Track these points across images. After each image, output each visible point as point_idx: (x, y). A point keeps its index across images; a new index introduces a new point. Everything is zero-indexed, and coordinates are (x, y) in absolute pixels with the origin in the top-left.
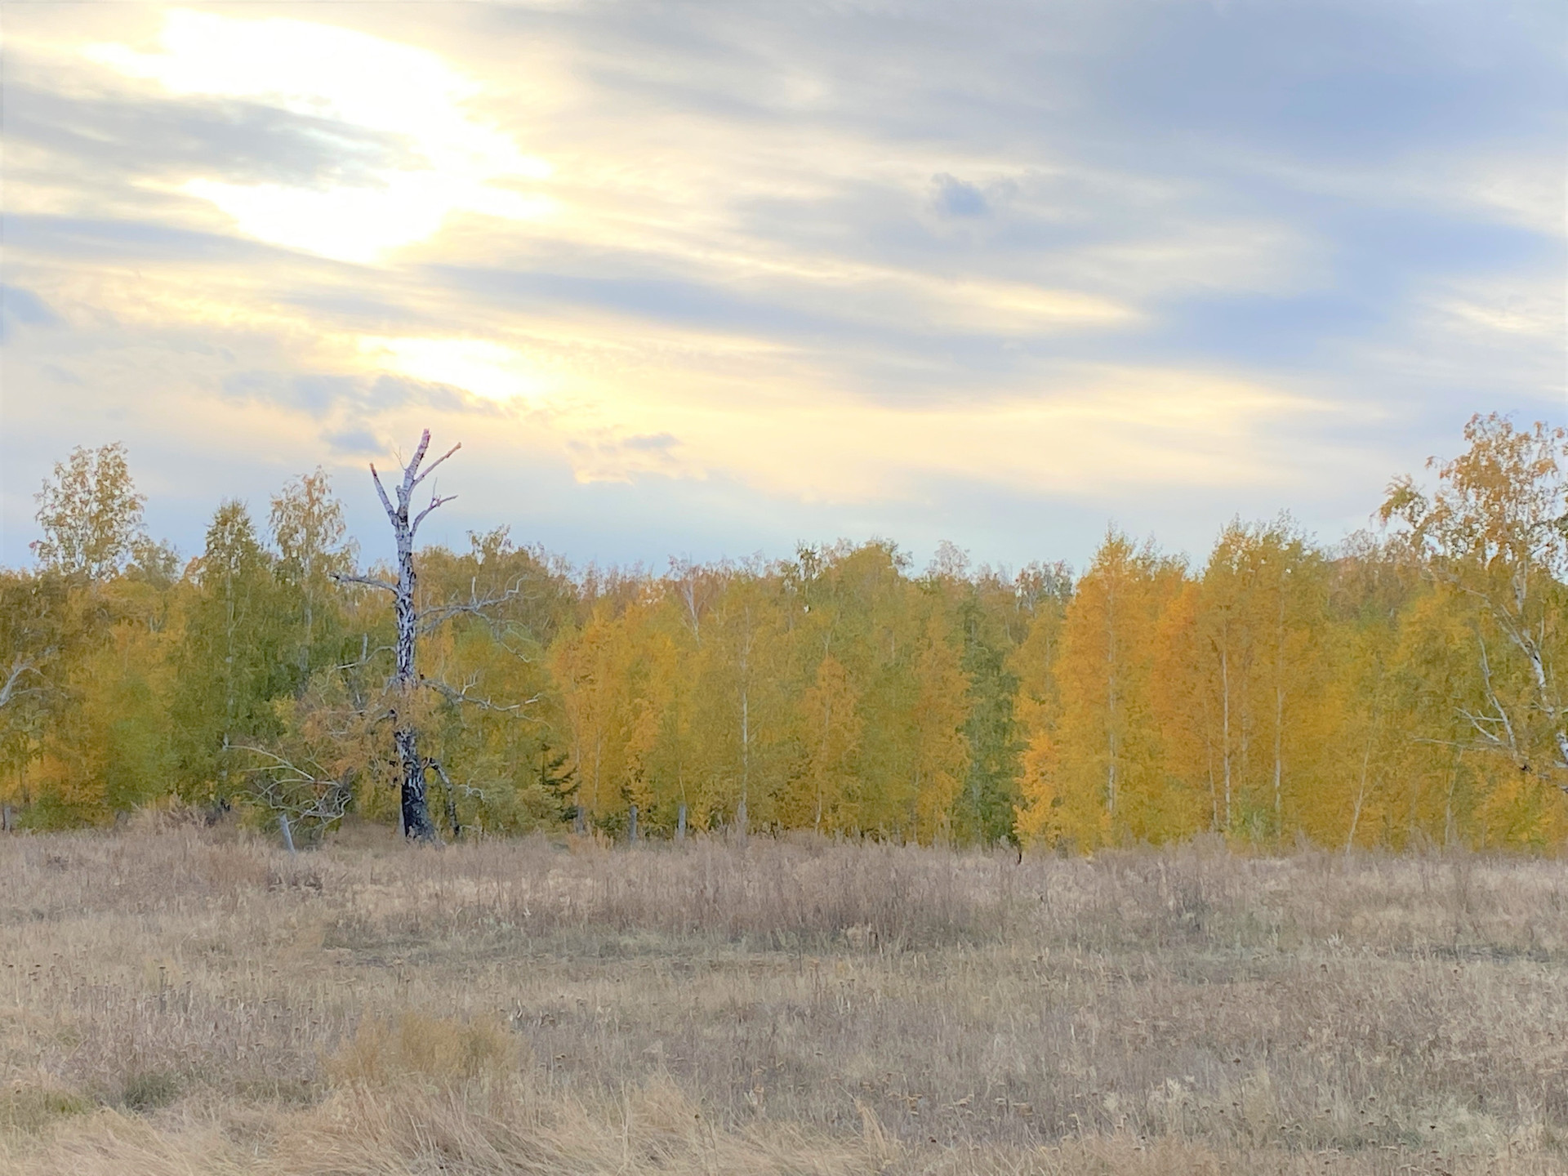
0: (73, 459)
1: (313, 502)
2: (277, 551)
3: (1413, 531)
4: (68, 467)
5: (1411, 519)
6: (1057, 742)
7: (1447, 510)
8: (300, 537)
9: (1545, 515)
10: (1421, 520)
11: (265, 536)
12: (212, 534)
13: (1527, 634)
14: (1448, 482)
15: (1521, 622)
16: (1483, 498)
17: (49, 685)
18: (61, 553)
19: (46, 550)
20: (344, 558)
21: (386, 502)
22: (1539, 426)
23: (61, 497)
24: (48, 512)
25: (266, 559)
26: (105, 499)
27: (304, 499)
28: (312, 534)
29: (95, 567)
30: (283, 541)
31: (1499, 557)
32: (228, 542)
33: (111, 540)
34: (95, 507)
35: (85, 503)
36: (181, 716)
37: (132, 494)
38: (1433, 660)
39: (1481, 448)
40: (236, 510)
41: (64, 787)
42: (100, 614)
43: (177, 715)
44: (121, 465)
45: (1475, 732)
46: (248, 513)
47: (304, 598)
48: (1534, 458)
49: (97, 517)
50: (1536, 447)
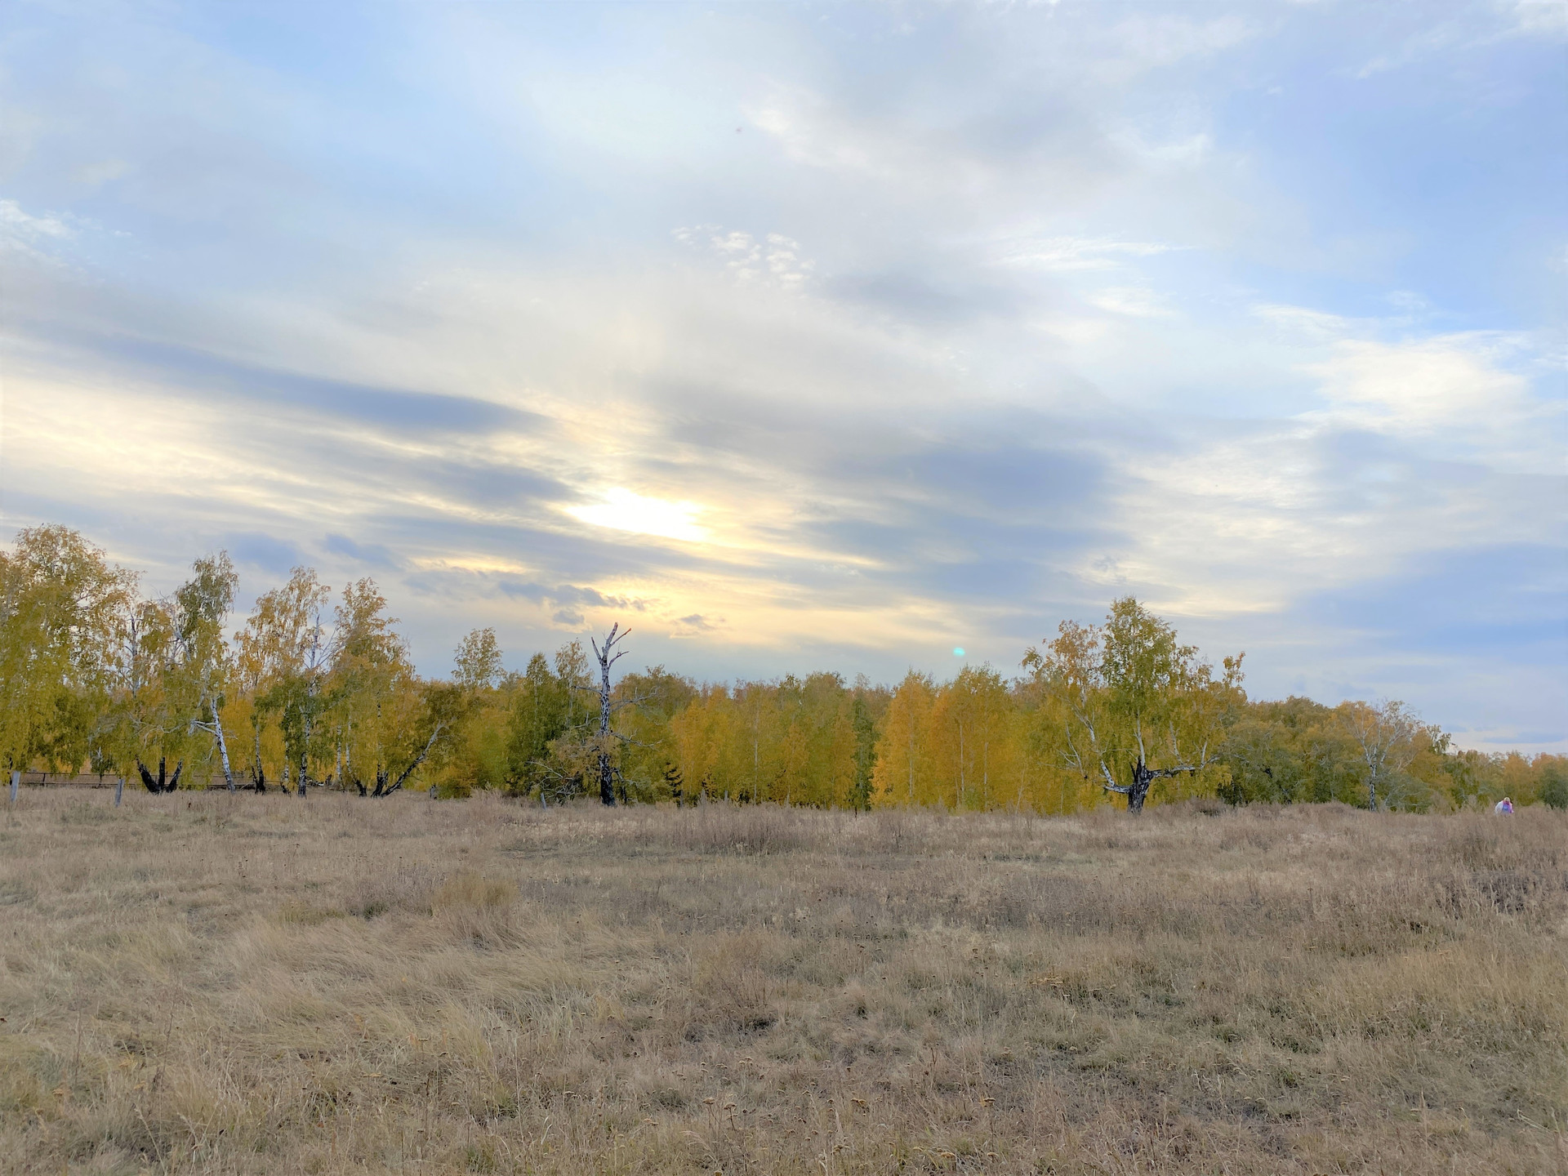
0: (472, 634)
1: (574, 653)
2: (557, 674)
3: (1036, 671)
4: (469, 638)
5: (1036, 666)
6: (887, 763)
7: (1052, 662)
8: (568, 669)
9: (1095, 665)
10: (1040, 667)
11: (552, 668)
12: (530, 667)
13: (1087, 718)
14: (1052, 651)
15: (1084, 712)
16: (1068, 657)
17: (452, 734)
18: (465, 675)
19: (458, 674)
20: (587, 678)
21: (598, 654)
22: (1091, 626)
23: (466, 651)
24: (460, 658)
25: (553, 678)
26: (485, 652)
27: (570, 653)
28: (573, 668)
29: (479, 682)
30: (560, 671)
31: (1074, 684)
32: (536, 671)
33: (487, 670)
34: (480, 656)
35: (476, 654)
36: (512, 748)
37: (496, 650)
38: (1047, 728)
39: (1066, 635)
40: (540, 657)
41: (459, 780)
42: (475, 703)
43: (511, 748)
44: (493, 637)
45: (1066, 761)
46: (545, 658)
47: (569, 696)
48: (1089, 640)
49: (481, 659)
50: (1090, 635)
